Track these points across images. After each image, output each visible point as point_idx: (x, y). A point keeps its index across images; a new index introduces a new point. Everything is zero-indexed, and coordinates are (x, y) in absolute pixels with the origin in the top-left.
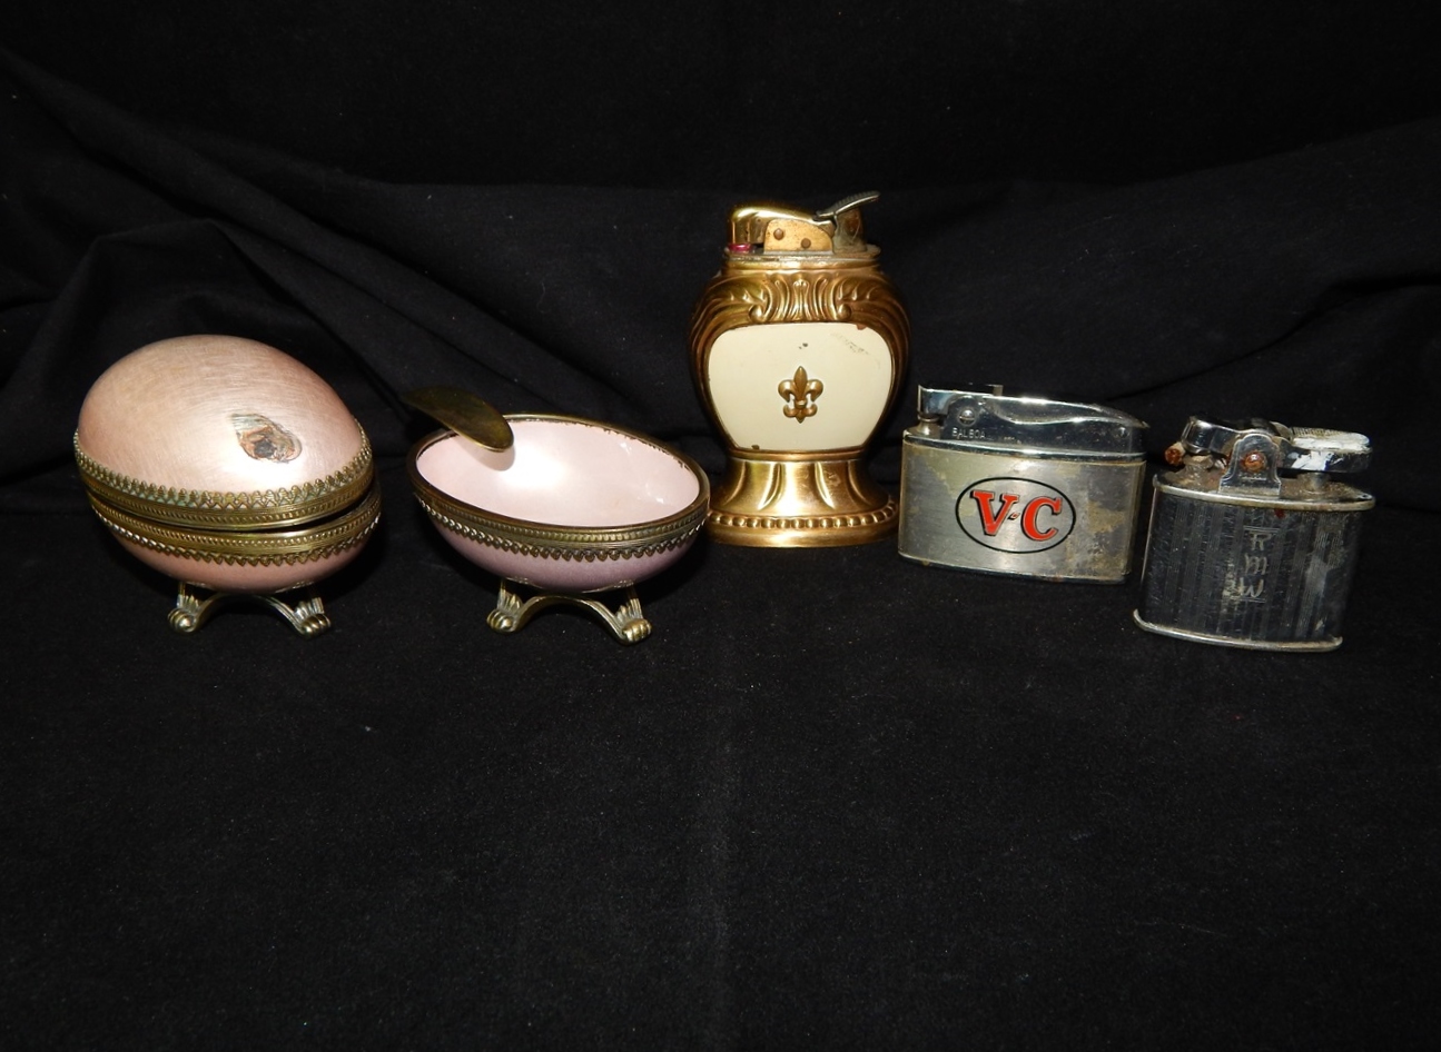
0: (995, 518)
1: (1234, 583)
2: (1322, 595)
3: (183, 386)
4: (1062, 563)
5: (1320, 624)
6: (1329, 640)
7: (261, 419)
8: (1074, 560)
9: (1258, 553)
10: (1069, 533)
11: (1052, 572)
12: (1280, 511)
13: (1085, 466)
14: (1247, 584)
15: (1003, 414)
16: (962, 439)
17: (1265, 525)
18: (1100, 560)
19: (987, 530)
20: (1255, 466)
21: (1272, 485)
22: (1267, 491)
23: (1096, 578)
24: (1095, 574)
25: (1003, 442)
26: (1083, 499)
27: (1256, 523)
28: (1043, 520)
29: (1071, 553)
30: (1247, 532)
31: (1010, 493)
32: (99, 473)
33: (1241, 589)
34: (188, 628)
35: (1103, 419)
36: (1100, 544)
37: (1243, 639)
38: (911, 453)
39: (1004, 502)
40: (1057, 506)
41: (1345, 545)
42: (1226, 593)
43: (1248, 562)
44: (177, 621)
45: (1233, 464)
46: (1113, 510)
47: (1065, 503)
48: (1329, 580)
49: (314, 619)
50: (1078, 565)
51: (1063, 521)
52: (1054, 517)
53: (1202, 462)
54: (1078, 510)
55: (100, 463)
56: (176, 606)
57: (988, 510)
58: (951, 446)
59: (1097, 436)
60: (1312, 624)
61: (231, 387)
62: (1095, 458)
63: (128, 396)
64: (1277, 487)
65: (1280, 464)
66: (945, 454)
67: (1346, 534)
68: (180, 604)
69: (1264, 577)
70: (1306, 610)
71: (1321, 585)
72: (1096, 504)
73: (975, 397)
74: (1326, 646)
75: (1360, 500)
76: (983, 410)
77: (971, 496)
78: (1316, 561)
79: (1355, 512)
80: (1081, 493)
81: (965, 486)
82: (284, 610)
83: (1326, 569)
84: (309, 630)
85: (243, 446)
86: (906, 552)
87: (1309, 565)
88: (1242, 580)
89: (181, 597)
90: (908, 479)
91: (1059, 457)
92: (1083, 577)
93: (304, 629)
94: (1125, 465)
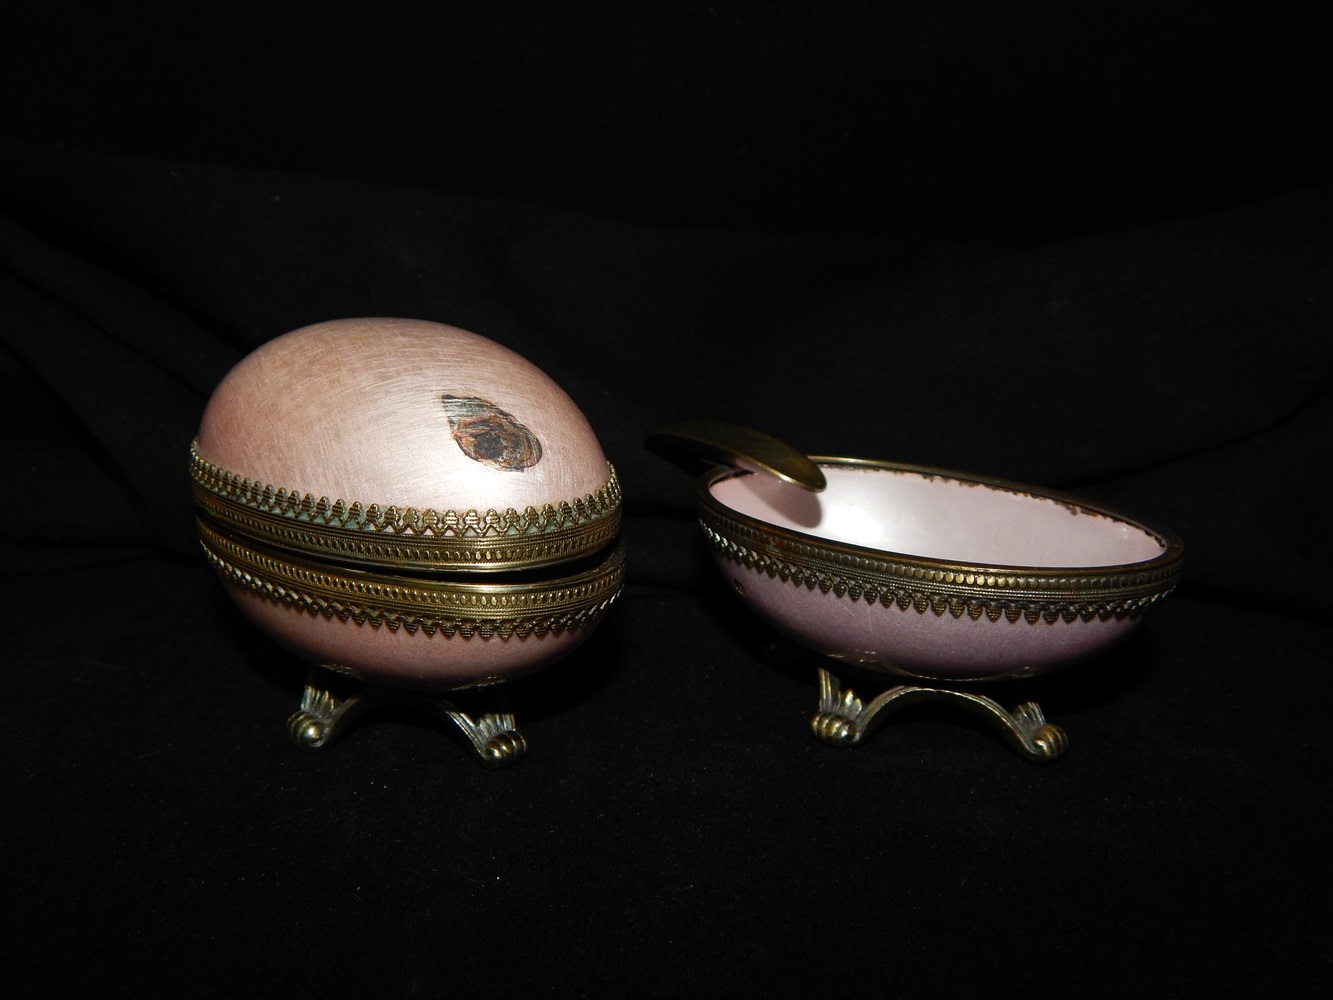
3: (369, 357)
7: (482, 404)
32: (225, 483)
34: (315, 740)
44: (301, 730)
49: (503, 738)
55: (227, 468)
56: (299, 708)
61: (441, 361)
63: (283, 371)
68: (305, 706)
82: (463, 721)
84: (497, 753)
85: (458, 439)
89: (310, 692)
93: (490, 753)
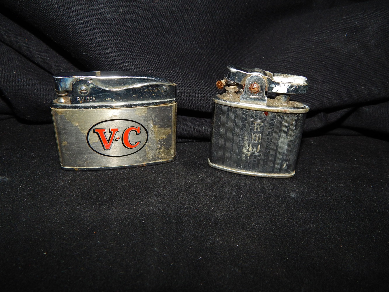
0: (108, 141)
1: (247, 146)
2: (286, 153)
4: (144, 157)
5: (285, 166)
6: (289, 173)
8: (150, 155)
9: (257, 132)
10: (146, 142)
11: (140, 162)
12: (266, 112)
13: (149, 108)
14: (253, 147)
15: (103, 86)
16: (83, 102)
17: (260, 119)
18: (162, 152)
19: (105, 148)
20: (255, 90)
21: (263, 100)
22: (261, 103)
23: (161, 161)
24: (161, 159)
25: (106, 101)
26: (151, 125)
27: (256, 118)
28: (133, 138)
29: (149, 152)
30: (253, 122)
31: (114, 127)
33: (251, 149)
35: (155, 83)
36: (161, 145)
37: (252, 171)
38: (56, 114)
39: (111, 133)
40: (138, 130)
41: (296, 129)
42: (244, 151)
43: (253, 136)
45: (246, 89)
46: (165, 128)
47: (142, 128)
48: (289, 145)
50: (152, 157)
51: (142, 137)
52: (138, 136)
53: (233, 89)
54: (149, 131)
57: (104, 137)
58: (78, 107)
59: (153, 92)
60: (282, 166)
62: (153, 104)
64: (265, 101)
65: (267, 90)
66: (75, 112)
67: (296, 124)
69: (261, 143)
70: (279, 159)
71: (285, 147)
72: (157, 126)
73: (86, 78)
74: (287, 175)
75: (302, 108)
76: (91, 86)
77: (94, 132)
78: (283, 137)
79: (300, 113)
80: (149, 122)
81: (89, 127)
83: (287, 140)
86: (65, 165)
87: (280, 138)
88: (251, 144)
90: (58, 128)
91: (135, 105)
92: (155, 162)
94: (168, 105)
